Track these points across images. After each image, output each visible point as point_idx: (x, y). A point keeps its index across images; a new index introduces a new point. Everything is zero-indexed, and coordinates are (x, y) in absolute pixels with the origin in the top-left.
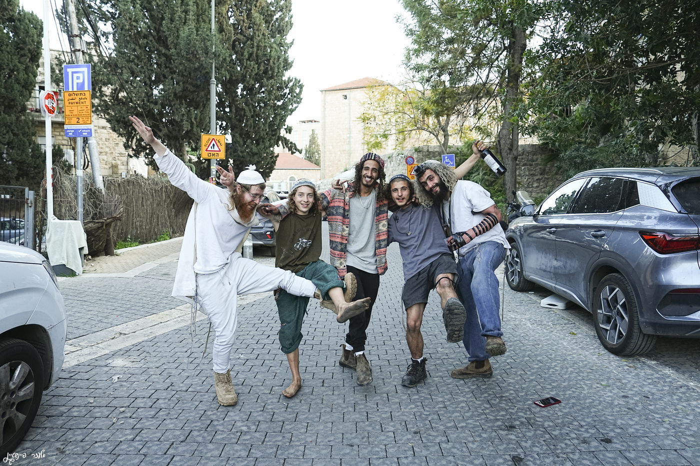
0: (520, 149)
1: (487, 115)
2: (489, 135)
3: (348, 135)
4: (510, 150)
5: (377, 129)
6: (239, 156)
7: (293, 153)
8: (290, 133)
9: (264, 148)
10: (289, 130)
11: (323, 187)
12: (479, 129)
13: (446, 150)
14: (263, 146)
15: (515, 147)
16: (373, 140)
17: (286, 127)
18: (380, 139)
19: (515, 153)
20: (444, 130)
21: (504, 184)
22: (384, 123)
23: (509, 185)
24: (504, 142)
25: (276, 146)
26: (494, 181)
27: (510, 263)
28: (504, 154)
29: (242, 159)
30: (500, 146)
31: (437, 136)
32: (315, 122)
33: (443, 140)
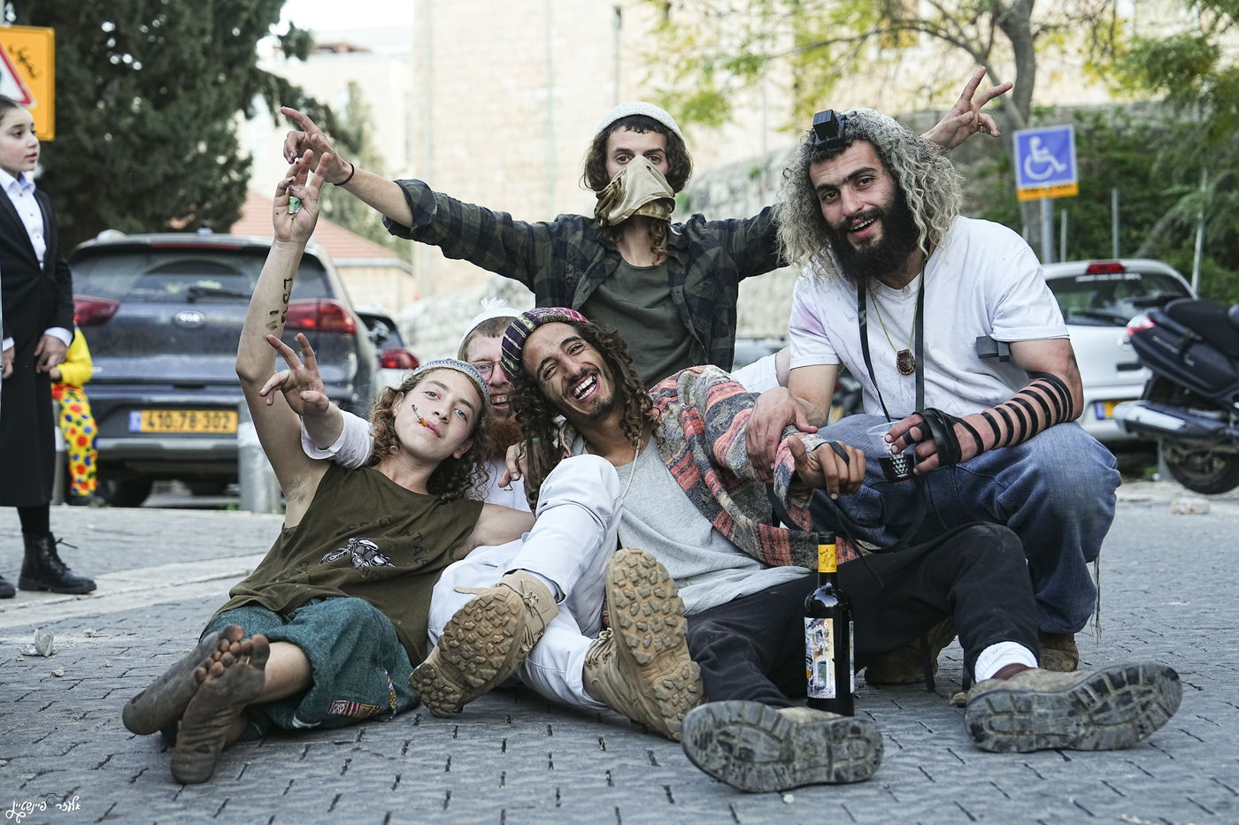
3: (542, 94)
5: (707, 34)
8: (303, 58)
9: (196, 115)
10: (298, 45)
11: (435, 331)
14: (191, 109)
16: (690, 85)
17: (282, 30)
18: (721, 78)
25: (240, 115)
29: (92, 165)
32: (351, 50)
33: (1007, 73)
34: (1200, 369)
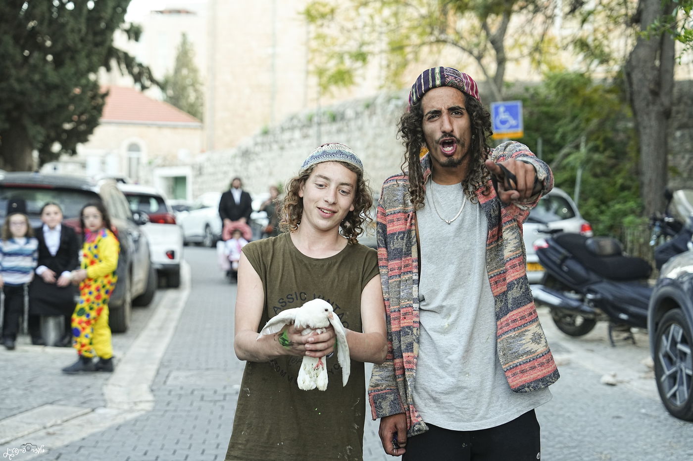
0: (676, 90)
1: (603, 15)
2: (604, 59)
3: (270, 50)
4: (655, 93)
5: (343, 39)
6: (13, 90)
7: (144, 88)
8: (137, 39)
9: (76, 73)
10: (135, 33)
12: (582, 45)
13: (500, 91)
14: (73, 70)
15: (666, 87)
16: (332, 66)
17: (126, 26)
18: (348, 63)
19: (665, 100)
20: (497, 44)
21: (638, 172)
22: (360, 25)
23: (649, 174)
24: (640, 76)
25: (103, 69)
26: (612, 167)
27: (667, 356)
28: (640, 104)
29: (19, 98)
30: (631, 84)
31: (479, 58)
32: (187, 13)
33: (492, 68)
34: (571, 272)
